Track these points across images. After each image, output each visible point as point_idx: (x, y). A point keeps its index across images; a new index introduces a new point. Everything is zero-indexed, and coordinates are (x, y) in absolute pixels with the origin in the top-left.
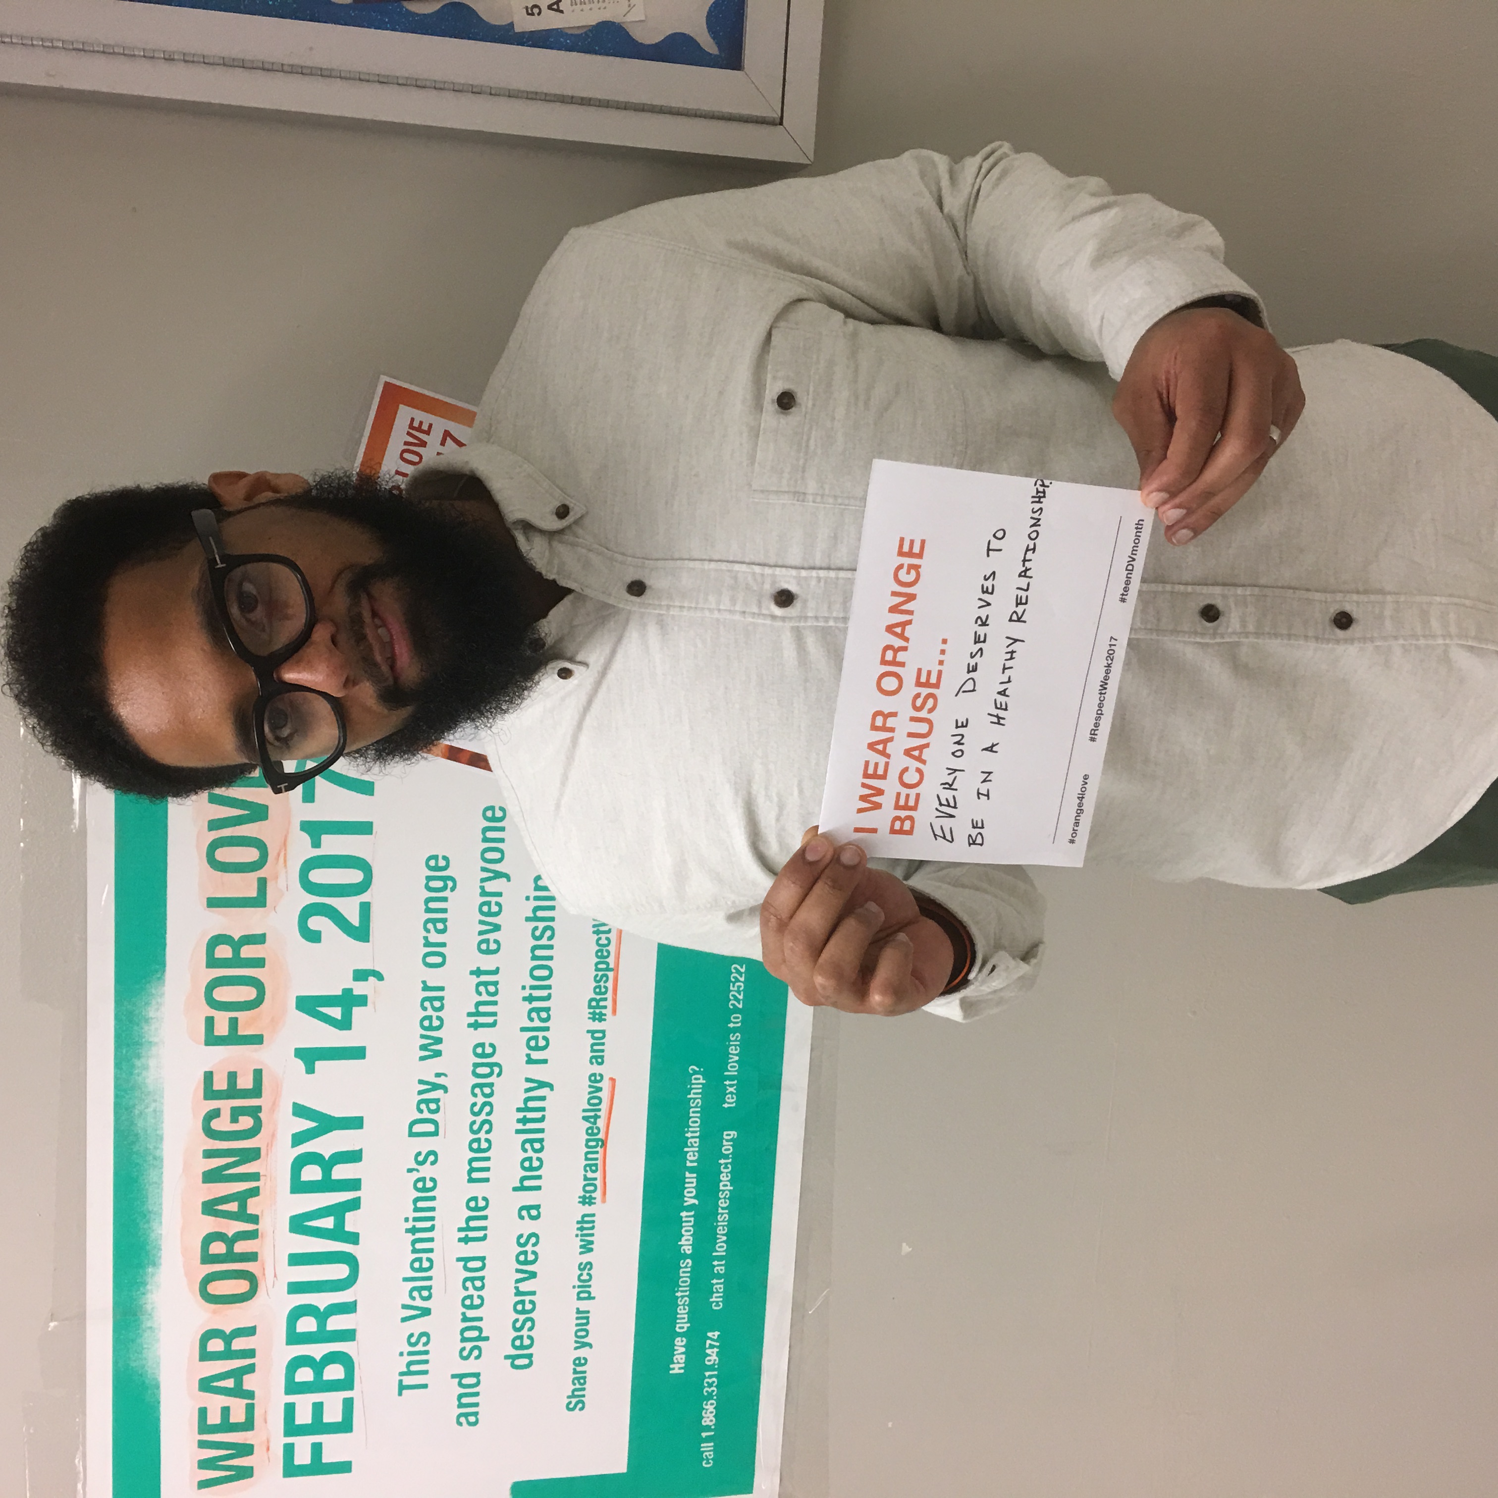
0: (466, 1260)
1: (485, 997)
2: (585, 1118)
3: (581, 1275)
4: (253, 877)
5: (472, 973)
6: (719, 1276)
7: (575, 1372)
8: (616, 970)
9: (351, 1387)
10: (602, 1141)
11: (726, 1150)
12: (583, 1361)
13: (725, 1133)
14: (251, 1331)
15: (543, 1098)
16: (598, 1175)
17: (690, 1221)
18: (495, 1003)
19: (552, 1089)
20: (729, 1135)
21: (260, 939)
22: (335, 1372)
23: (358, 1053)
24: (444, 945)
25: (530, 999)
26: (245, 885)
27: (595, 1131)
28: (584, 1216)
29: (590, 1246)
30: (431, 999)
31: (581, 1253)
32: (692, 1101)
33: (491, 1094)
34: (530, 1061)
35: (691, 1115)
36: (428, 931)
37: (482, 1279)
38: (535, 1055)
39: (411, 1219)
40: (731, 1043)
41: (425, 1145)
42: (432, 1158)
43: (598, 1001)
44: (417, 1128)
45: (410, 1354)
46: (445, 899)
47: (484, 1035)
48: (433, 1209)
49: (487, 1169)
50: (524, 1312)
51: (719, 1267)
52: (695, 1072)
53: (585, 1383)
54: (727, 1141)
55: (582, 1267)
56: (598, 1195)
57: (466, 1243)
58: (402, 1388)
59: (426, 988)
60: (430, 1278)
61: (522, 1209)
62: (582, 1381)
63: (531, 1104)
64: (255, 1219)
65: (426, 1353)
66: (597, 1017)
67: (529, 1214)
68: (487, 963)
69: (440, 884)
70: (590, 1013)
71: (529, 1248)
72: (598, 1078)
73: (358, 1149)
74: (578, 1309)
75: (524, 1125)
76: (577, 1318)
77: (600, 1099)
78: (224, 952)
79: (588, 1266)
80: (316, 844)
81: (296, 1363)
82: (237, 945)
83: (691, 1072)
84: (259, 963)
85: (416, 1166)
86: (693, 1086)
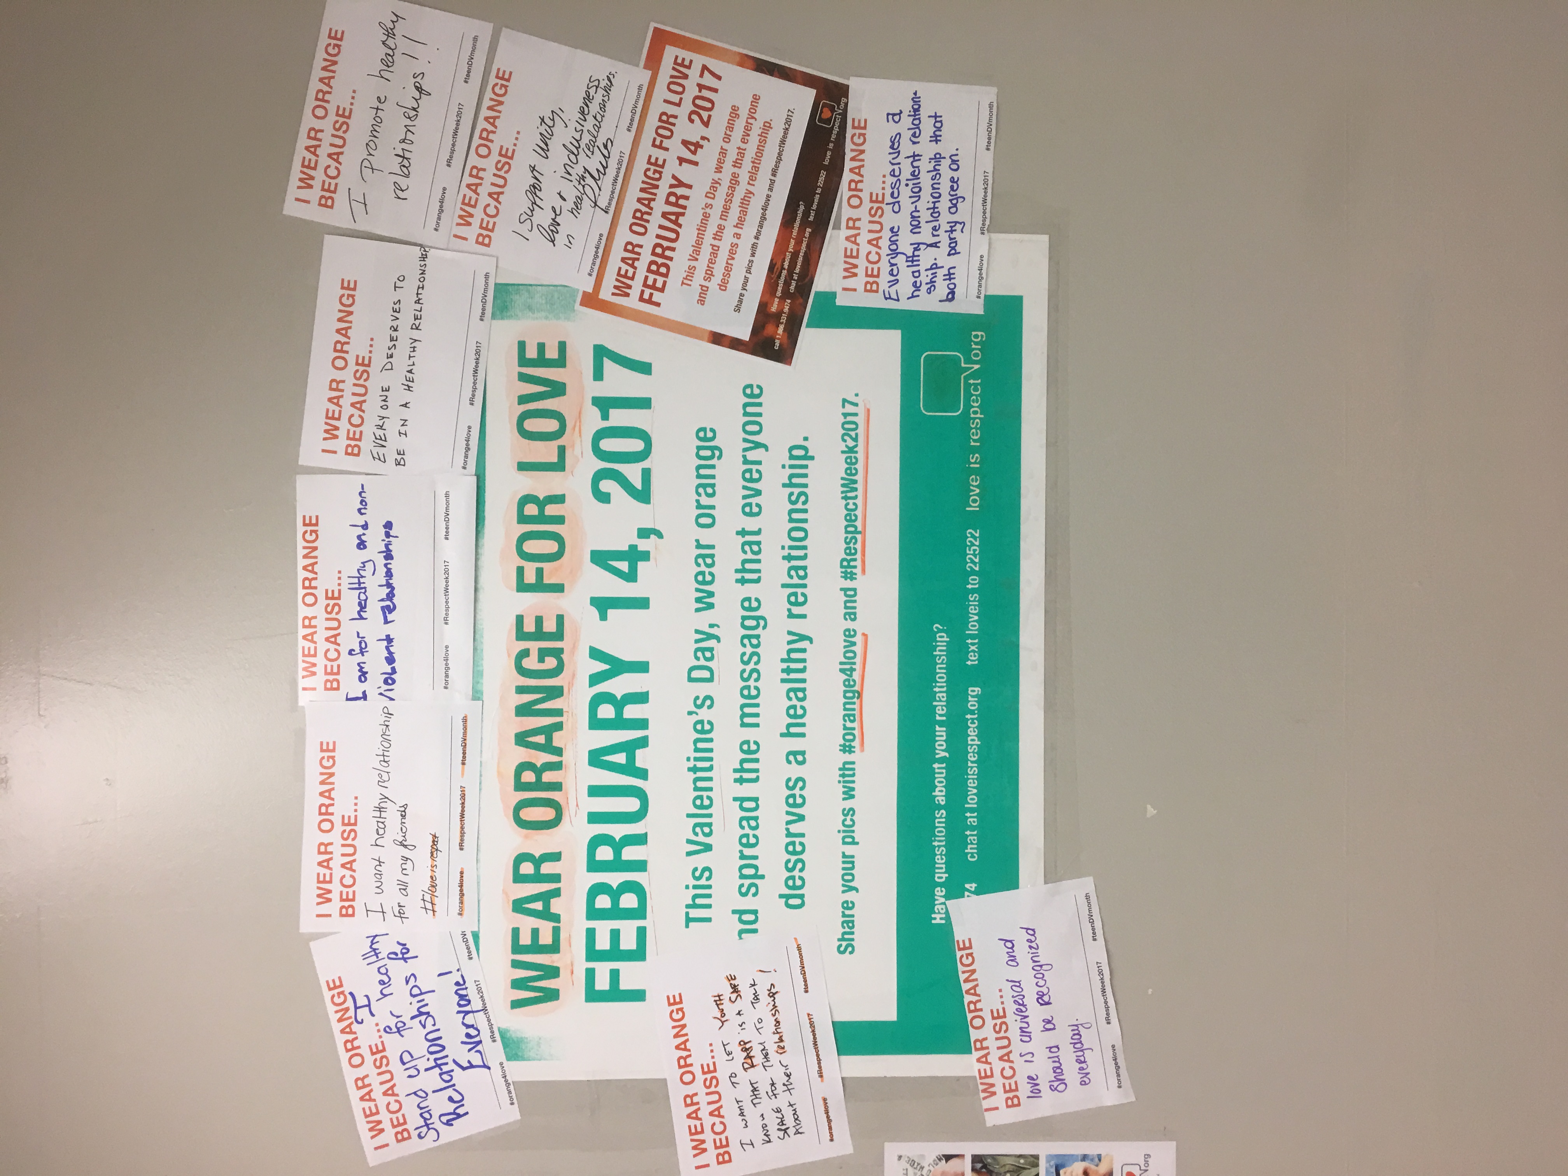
0: (742, 800)
1: (750, 556)
2: (842, 671)
3: (845, 820)
4: (554, 445)
5: (738, 533)
6: (972, 828)
7: (844, 915)
8: (863, 533)
9: (644, 917)
10: (858, 692)
11: (972, 705)
12: (850, 905)
13: (970, 689)
14: (556, 857)
15: (804, 651)
16: (855, 725)
17: (942, 773)
18: (759, 561)
19: (811, 642)
20: (974, 691)
21: (559, 499)
22: (629, 901)
23: (642, 603)
24: (713, 507)
25: (789, 558)
26: (546, 452)
27: (852, 683)
28: (845, 763)
29: (852, 793)
30: (704, 557)
31: (844, 799)
32: (938, 657)
33: (758, 646)
34: (791, 615)
35: (938, 671)
36: (699, 495)
37: (756, 819)
38: (796, 610)
39: (692, 759)
40: (971, 603)
41: (703, 690)
42: (708, 702)
43: (849, 561)
44: (695, 674)
45: (695, 887)
46: (713, 467)
47: (750, 590)
48: (711, 750)
49: (757, 715)
50: (794, 853)
51: (972, 819)
52: (939, 631)
53: (853, 927)
54: (973, 697)
55: (845, 812)
56: (857, 743)
57: (741, 784)
58: (689, 920)
59: (699, 546)
60: (710, 816)
61: (789, 753)
62: (850, 925)
63: (794, 656)
64: (559, 752)
65: (710, 887)
66: (849, 576)
67: (796, 759)
68: (751, 524)
69: (708, 453)
70: (842, 572)
71: (797, 791)
72: (852, 633)
73: (645, 690)
74: (843, 853)
75: (788, 674)
76: (844, 862)
77: (854, 652)
78: (531, 510)
79: (851, 812)
80: (605, 417)
81: (596, 890)
82: (542, 504)
83: (935, 630)
84: (560, 520)
85: (694, 709)
86: (938, 644)
